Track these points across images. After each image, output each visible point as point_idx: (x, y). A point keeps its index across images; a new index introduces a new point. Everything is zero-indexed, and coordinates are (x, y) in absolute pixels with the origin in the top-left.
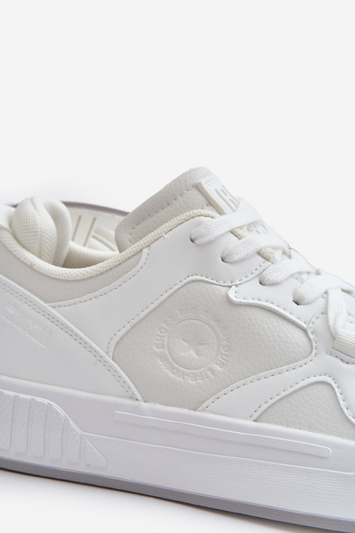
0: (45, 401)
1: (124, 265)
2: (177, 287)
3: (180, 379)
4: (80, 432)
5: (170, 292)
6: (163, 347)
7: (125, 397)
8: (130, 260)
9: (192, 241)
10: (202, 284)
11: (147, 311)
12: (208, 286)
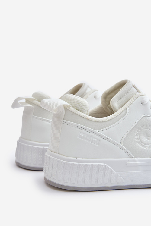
0: (103, 164)
1: (121, 114)
2: (140, 119)
3: (145, 149)
4: (115, 172)
5: (138, 121)
6: (138, 139)
7: (128, 158)
8: (123, 112)
9: (142, 104)
10: (147, 117)
11: (132, 128)
12: (149, 117)
